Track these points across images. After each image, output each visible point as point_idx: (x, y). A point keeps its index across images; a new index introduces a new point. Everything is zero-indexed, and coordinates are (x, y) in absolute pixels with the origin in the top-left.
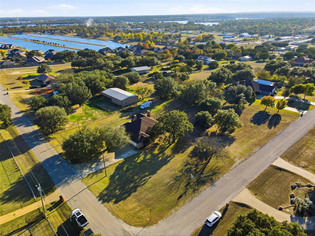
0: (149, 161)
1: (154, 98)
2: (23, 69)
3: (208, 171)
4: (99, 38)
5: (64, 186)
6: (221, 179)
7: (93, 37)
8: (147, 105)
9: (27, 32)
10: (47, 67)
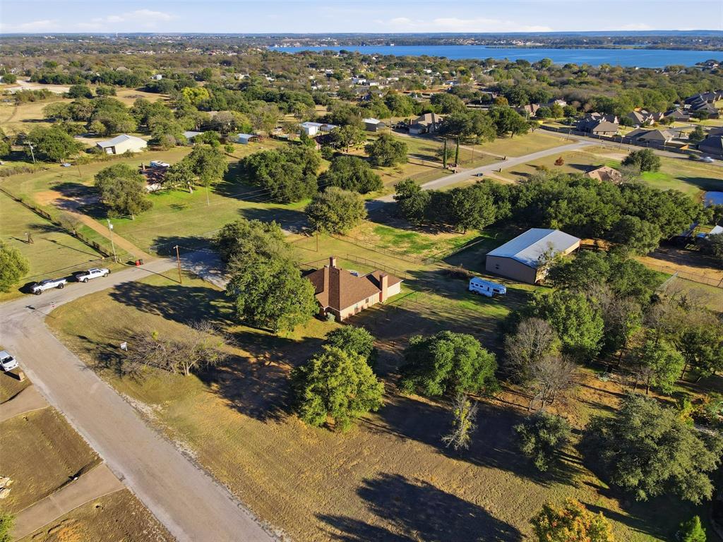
8: (485, 288)
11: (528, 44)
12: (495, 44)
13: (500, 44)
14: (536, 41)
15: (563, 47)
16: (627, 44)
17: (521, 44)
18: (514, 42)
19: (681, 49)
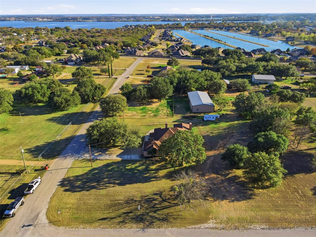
0: (136, 171)
1: (233, 113)
2: (161, 60)
3: (165, 212)
4: (270, 37)
5: (61, 159)
6: (162, 230)
7: (264, 36)
8: (212, 117)
9: (209, 28)
10: (175, 60)
11: (44, 20)
12: (28, 20)
13: (31, 20)
14: (48, 18)
15: (63, 21)
16: (87, 20)
17: (41, 20)
18: (37, 19)
19: (110, 21)
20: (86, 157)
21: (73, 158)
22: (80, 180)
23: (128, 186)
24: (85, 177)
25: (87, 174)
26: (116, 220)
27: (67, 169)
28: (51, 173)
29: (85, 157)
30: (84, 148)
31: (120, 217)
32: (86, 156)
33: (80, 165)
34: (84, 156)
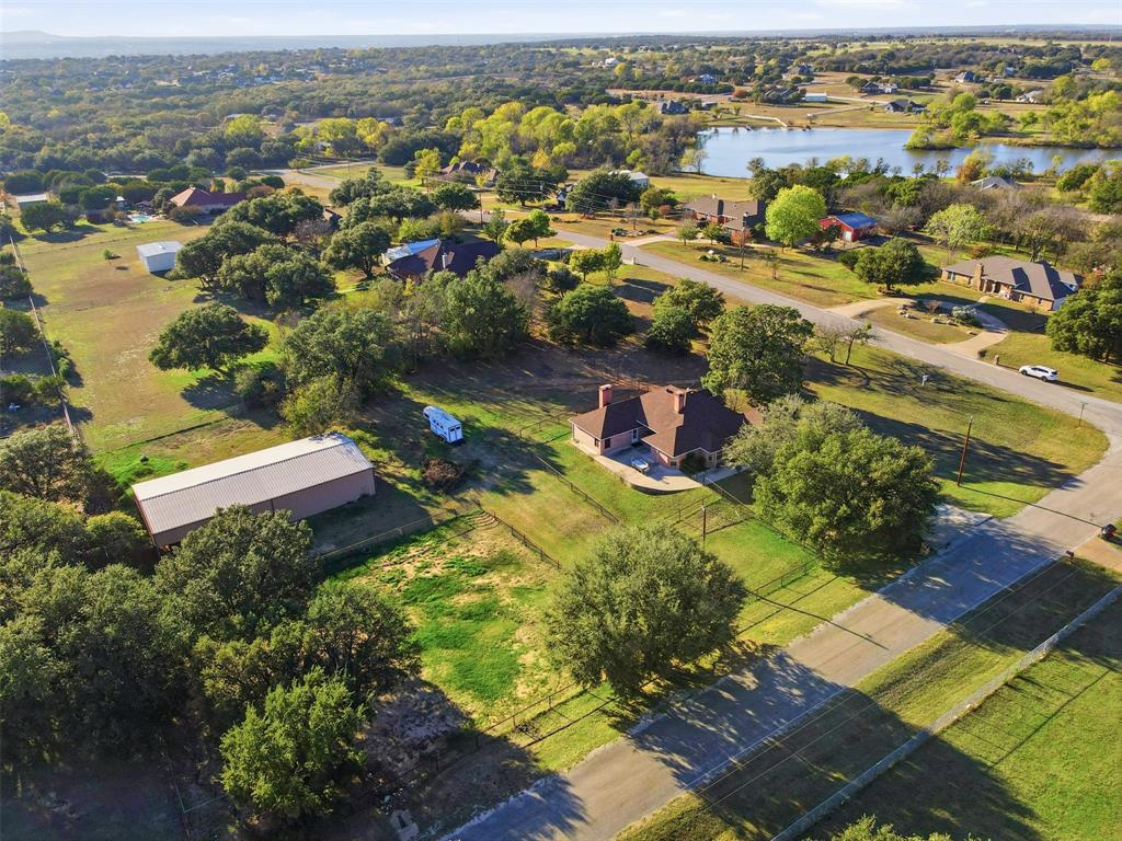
20: (961, 514)
21: (1010, 529)
22: (1015, 473)
23: (907, 421)
24: (996, 475)
25: (989, 479)
26: (977, 390)
27: (1039, 504)
28: (1092, 515)
29: (964, 516)
30: (948, 544)
31: (968, 392)
32: (961, 518)
33: (994, 501)
34: (969, 519)
